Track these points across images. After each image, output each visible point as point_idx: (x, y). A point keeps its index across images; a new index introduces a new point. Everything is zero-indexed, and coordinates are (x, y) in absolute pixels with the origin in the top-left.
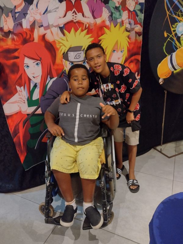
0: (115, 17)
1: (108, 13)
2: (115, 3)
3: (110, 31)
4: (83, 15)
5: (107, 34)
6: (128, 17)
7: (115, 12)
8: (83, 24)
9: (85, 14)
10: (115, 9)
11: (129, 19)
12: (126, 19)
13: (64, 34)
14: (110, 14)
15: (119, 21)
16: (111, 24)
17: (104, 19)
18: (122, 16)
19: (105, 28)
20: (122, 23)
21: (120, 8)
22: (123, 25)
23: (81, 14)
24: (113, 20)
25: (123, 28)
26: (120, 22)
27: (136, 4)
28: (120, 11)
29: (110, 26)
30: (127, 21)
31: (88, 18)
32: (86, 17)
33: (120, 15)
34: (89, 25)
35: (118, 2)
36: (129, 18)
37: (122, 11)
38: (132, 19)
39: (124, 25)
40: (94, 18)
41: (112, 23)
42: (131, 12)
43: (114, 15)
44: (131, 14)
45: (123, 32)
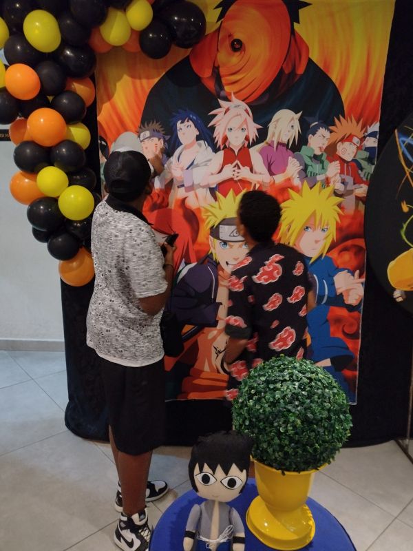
0: (311, 173)
1: (299, 165)
2: (313, 150)
3: (301, 196)
4: (252, 170)
5: (293, 200)
6: (339, 171)
7: (313, 165)
8: (250, 183)
9: (255, 168)
10: (313, 159)
11: (342, 175)
12: (335, 175)
13: (216, 199)
14: (301, 167)
15: (320, 178)
16: (302, 184)
17: (290, 176)
18: (326, 170)
19: (290, 191)
20: (327, 182)
21: (324, 158)
22: (328, 186)
23: (248, 168)
24: (307, 176)
25: (329, 190)
26: (322, 181)
27: (357, 150)
28: (322, 162)
29: (300, 186)
30: (338, 178)
31: (260, 174)
32: (255, 173)
33: (323, 168)
34: (261, 185)
35: (320, 148)
36: (342, 172)
37: (326, 162)
38: (348, 174)
39: (331, 184)
40: (272, 174)
41: (305, 183)
42: (348, 162)
43: (310, 169)
44: (348, 166)
45: (329, 197)
